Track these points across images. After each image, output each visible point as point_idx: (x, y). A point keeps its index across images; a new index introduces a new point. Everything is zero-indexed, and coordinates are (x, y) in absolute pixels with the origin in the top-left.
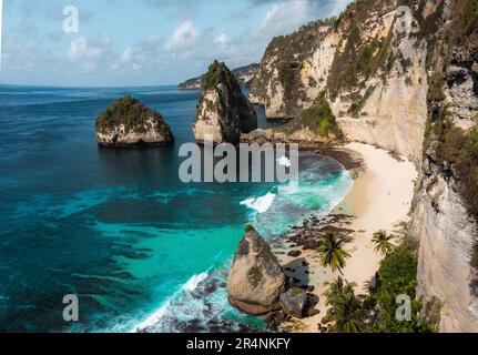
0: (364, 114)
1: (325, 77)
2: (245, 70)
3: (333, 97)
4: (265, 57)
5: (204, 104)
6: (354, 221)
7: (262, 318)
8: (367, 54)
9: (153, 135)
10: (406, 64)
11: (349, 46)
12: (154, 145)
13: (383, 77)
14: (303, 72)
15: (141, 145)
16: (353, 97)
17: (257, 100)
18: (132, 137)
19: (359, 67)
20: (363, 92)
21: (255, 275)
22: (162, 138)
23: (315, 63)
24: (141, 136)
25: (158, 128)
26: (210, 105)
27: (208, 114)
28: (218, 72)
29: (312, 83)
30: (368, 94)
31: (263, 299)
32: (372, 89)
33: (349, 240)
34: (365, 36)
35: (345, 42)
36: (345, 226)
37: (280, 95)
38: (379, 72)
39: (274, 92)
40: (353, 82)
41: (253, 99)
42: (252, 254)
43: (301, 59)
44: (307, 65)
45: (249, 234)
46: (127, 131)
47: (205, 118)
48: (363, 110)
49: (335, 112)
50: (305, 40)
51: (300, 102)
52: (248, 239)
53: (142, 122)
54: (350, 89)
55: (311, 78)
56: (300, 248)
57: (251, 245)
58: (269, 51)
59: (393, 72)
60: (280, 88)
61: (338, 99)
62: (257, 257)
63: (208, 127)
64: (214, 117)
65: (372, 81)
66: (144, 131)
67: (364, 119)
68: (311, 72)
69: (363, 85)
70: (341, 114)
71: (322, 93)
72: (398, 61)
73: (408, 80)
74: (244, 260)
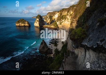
0: (62, 25)
1: (56, 19)
2: (43, 16)
3: (57, 22)
5: (36, 21)
6: (59, 40)
7: (44, 54)
8: (63, 16)
9: (27, 25)
10: (68, 19)
11: (60, 15)
13: (65, 20)
14: (53, 17)
15: (24, 26)
16: (60, 22)
19: (61, 18)
20: (62, 22)
22: (28, 25)
26: (37, 21)
28: (39, 16)
31: (45, 51)
32: (63, 21)
33: (58, 43)
36: (58, 41)
38: (64, 19)
39: (48, 20)
40: (61, 20)
41: (45, 20)
44: (54, 17)
45: (43, 41)
46: (22, 24)
47: (36, 23)
49: (58, 24)
50: (54, 13)
55: (54, 19)
56: (51, 44)
57: (43, 43)
58: (48, 14)
59: (66, 20)
60: (49, 19)
61: (58, 22)
62: (44, 45)
63: (37, 24)
64: (38, 23)
65: (63, 20)
66: (25, 24)
68: (54, 18)
72: (67, 18)
73: (68, 21)
74: (42, 45)
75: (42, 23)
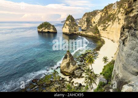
0: (107, 30)
1: (98, 21)
3: (99, 26)
4: (83, 16)
5: (65, 24)
7: (68, 77)
10: (119, 19)
11: (105, 15)
12: (52, 32)
13: (113, 22)
14: (92, 20)
15: (49, 32)
16: (104, 26)
17: (80, 26)
18: (46, 30)
19: (107, 20)
20: (107, 25)
21: (68, 65)
22: (54, 31)
23: (96, 18)
24: (49, 30)
25: (53, 29)
27: (66, 26)
28: (70, 17)
29: (94, 23)
30: (108, 26)
31: (69, 71)
32: (109, 25)
34: (109, 13)
35: (104, 13)
37: (86, 25)
38: (112, 21)
39: (84, 24)
40: (105, 23)
41: (79, 25)
42: (68, 59)
43: (92, 17)
44: (93, 18)
45: (68, 53)
47: (65, 27)
48: (106, 30)
50: (95, 13)
51: (90, 27)
52: (67, 54)
53: (49, 27)
54: (103, 24)
57: (68, 56)
58: (85, 15)
59: (116, 21)
60: (86, 23)
63: (66, 29)
65: (109, 23)
66: (50, 29)
67: (106, 32)
69: (107, 24)
70: (101, 30)
71: (96, 25)
72: (117, 19)
73: (119, 23)
74: (66, 60)
75: (74, 28)
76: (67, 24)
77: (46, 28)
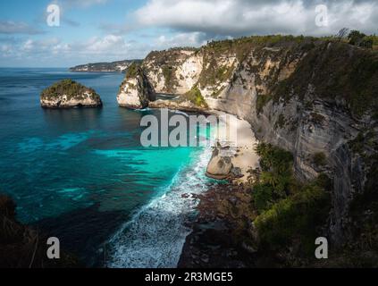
3: (203, 88)
5: (127, 86)
8: (221, 71)
9: (89, 101)
10: (244, 81)
11: (211, 66)
12: (90, 107)
13: (231, 83)
14: (177, 72)
15: (80, 106)
16: (214, 89)
18: (73, 102)
19: (217, 77)
20: (219, 88)
21: (221, 164)
22: (95, 103)
23: (184, 68)
24: (80, 101)
25: (93, 97)
27: (129, 90)
29: (182, 78)
30: (222, 89)
32: (224, 87)
34: (219, 64)
37: (163, 82)
38: (228, 81)
39: (159, 80)
40: (214, 83)
42: (219, 155)
46: (69, 99)
47: (127, 92)
48: (219, 96)
49: (203, 95)
53: (80, 94)
55: (181, 76)
58: (149, 57)
59: (237, 82)
60: (163, 78)
61: (205, 89)
63: (131, 98)
64: (135, 93)
65: (223, 84)
66: (82, 99)
68: (181, 73)
69: (219, 85)
70: (207, 96)
71: (195, 85)
73: (244, 87)
76: (132, 86)
77: (73, 95)
